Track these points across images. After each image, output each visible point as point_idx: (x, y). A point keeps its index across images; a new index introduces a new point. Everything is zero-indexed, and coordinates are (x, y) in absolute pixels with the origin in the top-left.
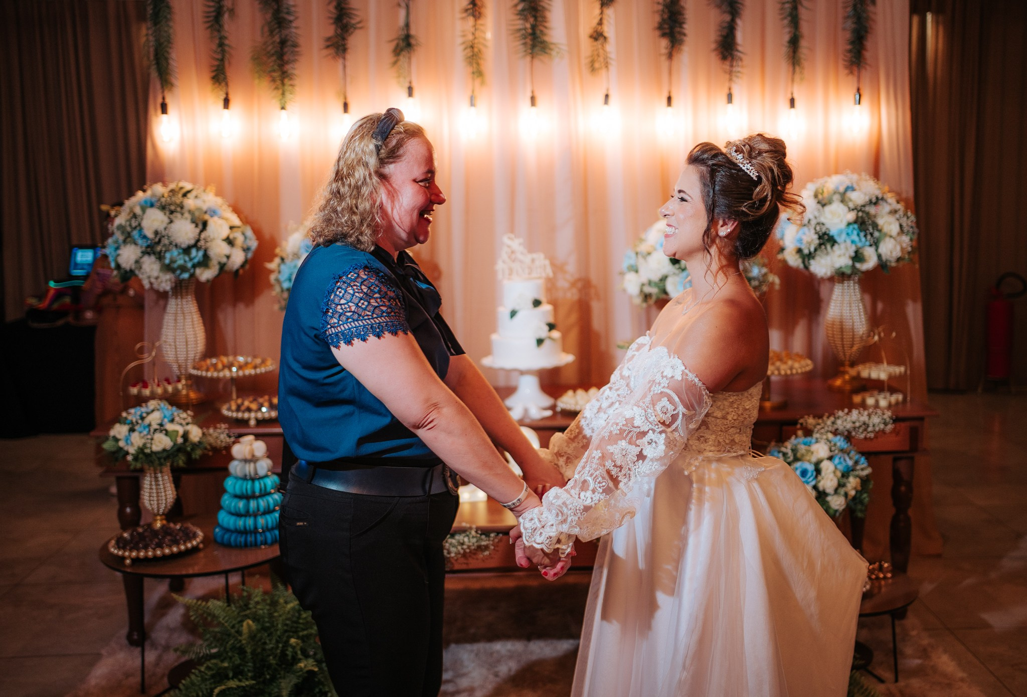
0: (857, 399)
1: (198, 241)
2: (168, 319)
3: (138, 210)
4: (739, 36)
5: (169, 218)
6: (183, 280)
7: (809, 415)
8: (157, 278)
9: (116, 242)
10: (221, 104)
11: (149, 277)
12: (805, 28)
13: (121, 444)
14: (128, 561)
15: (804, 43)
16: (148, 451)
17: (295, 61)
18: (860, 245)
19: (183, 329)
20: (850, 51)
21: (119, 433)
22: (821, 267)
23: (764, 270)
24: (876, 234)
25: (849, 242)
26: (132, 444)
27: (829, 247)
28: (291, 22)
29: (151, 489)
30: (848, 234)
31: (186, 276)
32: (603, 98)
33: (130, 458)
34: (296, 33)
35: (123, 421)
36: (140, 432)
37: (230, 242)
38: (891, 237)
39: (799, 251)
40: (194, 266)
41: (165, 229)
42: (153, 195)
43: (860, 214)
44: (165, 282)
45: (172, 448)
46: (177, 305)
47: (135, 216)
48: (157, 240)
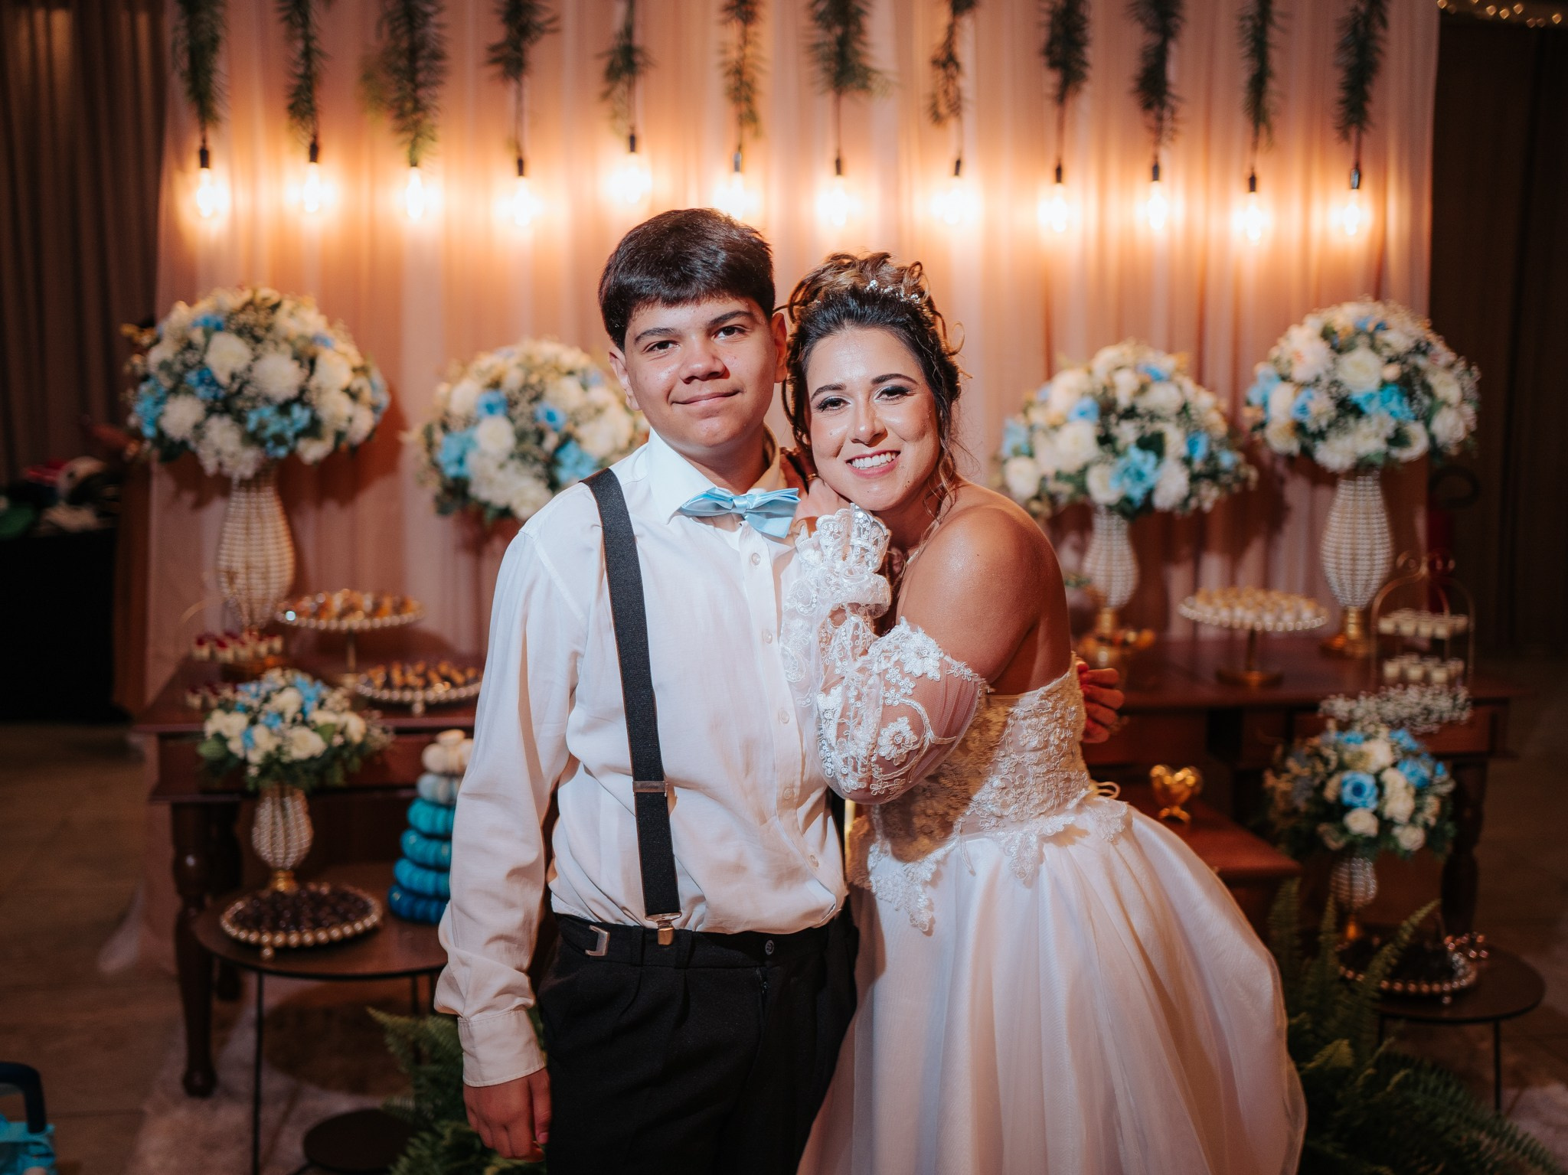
0: (1391, 669)
1: (303, 391)
2: (234, 529)
3: (197, 336)
4: (1172, 72)
5: (253, 349)
6: (277, 460)
7: (1337, 694)
8: (233, 455)
9: (154, 390)
10: (304, 153)
11: (218, 452)
12: (1275, 59)
13: (235, 746)
14: (268, 952)
15: (1272, 86)
16: (285, 759)
17: (438, 83)
18: (1402, 417)
19: (262, 545)
20: (1342, 102)
21: (228, 727)
22: (1334, 454)
23: (1239, 457)
24: (1427, 401)
25: (1384, 413)
26: (255, 746)
27: (1351, 420)
28: (427, 15)
29: (274, 823)
30: (1383, 403)
31: (282, 452)
32: (952, 167)
33: (253, 771)
34: (436, 34)
35: (227, 707)
36: (269, 727)
37: (353, 395)
38: (1449, 406)
39: (1299, 428)
40: (298, 435)
41: (249, 369)
42: (218, 310)
43: (1407, 369)
44: (245, 462)
45: (325, 753)
46: (250, 503)
47: (189, 346)
48: (235, 386)
